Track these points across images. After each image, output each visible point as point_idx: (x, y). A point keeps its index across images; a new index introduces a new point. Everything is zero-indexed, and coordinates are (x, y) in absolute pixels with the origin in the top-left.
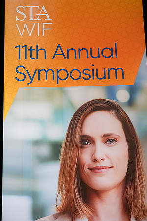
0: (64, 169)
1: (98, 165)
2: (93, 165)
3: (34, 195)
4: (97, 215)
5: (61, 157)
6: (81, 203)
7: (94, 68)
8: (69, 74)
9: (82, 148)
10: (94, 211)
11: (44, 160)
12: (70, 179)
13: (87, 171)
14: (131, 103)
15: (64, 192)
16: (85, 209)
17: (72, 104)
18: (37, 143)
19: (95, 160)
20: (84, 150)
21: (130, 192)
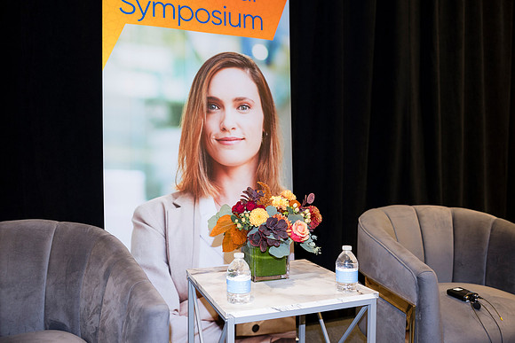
0: (186, 138)
1: (227, 135)
2: (222, 136)
3: (147, 169)
4: (224, 195)
5: (183, 122)
6: (206, 180)
7: (227, 10)
8: (194, 15)
9: (208, 112)
10: (221, 190)
11: (160, 125)
12: (193, 151)
13: (214, 141)
14: (269, 62)
15: (185, 167)
16: (211, 187)
17: (197, 56)
18: (151, 102)
19: (224, 130)
20: (211, 116)
21: (264, 168)
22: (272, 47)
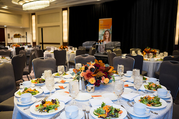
8: (105, 28)
18: (101, 34)
22: (110, 29)
